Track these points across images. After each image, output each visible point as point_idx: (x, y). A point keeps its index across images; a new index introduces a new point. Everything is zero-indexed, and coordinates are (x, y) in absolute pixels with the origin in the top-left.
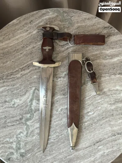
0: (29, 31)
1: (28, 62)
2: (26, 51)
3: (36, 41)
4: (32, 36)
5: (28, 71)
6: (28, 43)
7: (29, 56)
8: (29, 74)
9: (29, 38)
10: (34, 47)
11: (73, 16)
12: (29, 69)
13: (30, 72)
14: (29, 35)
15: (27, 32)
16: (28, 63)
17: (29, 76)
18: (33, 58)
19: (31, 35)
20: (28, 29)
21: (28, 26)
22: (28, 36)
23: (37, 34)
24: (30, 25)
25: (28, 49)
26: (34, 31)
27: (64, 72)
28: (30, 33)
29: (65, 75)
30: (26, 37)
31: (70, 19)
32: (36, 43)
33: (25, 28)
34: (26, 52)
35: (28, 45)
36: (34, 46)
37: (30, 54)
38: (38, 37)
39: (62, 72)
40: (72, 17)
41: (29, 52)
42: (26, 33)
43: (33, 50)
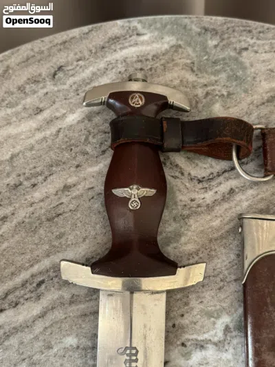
0: (46, 114)
1: (38, 262)
2: (31, 205)
3: (80, 158)
4: (61, 135)
5: (36, 309)
6: (38, 170)
7: (42, 231)
8: (39, 327)
9: (45, 145)
10: (67, 188)
11: (246, 49)
12: (39, 297)
13: (42, 315)
14: (48, 133)
15: (40, 117)
16: (36, 269)
17: (36, 338)
18: (63, 240)
19: (53, 130)
20: (41, 106)
21: (45, 91)
22: (39, 136)
23: (82, 126)
24: (50, 87)
25: (37, 195)
26: (72, 111)
27: (218, 317)
28: (49, 122)
29: (227, 329)
30: (32, 141)
31: (236, 59)
32: (78, 166)
33: (29, 100)
34: (31, 209)
35: (40, 178)
36: (70, 181)
37: (48, 220)
38: (87, 139)
39: (210, 315)
40: (244, 54)
41: (42, 210)
42: (33, 124)
43: (64, 200)
